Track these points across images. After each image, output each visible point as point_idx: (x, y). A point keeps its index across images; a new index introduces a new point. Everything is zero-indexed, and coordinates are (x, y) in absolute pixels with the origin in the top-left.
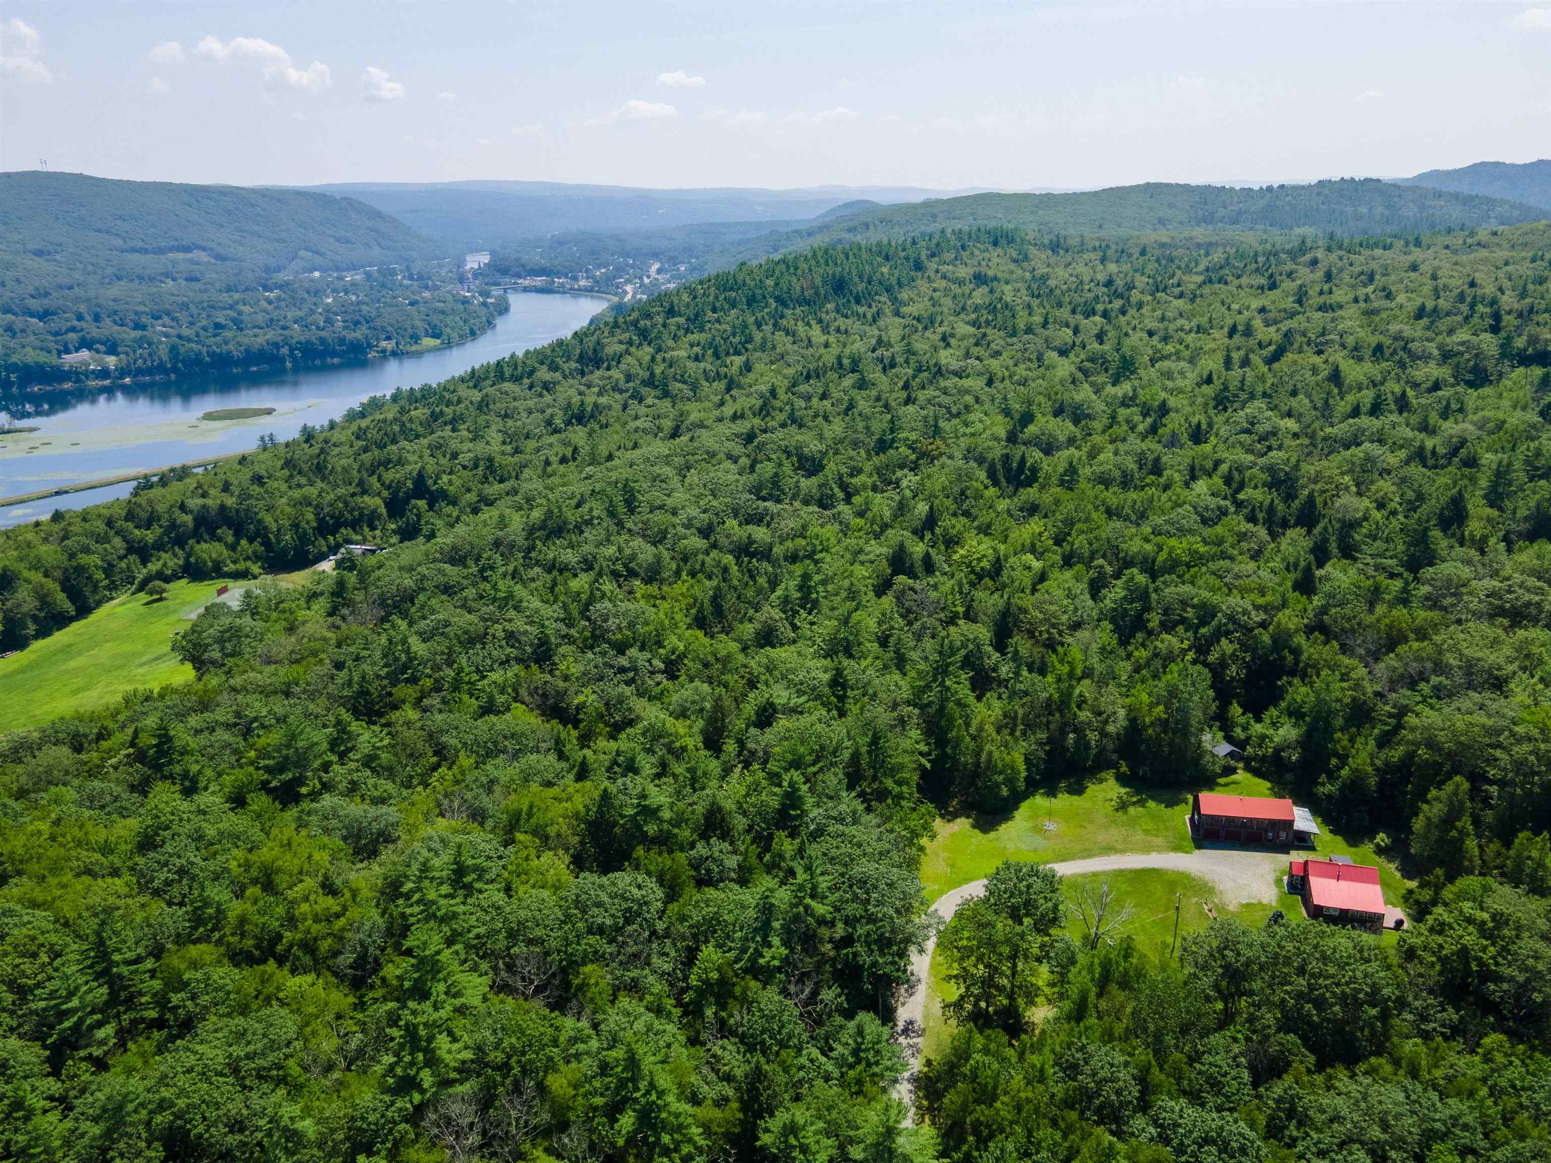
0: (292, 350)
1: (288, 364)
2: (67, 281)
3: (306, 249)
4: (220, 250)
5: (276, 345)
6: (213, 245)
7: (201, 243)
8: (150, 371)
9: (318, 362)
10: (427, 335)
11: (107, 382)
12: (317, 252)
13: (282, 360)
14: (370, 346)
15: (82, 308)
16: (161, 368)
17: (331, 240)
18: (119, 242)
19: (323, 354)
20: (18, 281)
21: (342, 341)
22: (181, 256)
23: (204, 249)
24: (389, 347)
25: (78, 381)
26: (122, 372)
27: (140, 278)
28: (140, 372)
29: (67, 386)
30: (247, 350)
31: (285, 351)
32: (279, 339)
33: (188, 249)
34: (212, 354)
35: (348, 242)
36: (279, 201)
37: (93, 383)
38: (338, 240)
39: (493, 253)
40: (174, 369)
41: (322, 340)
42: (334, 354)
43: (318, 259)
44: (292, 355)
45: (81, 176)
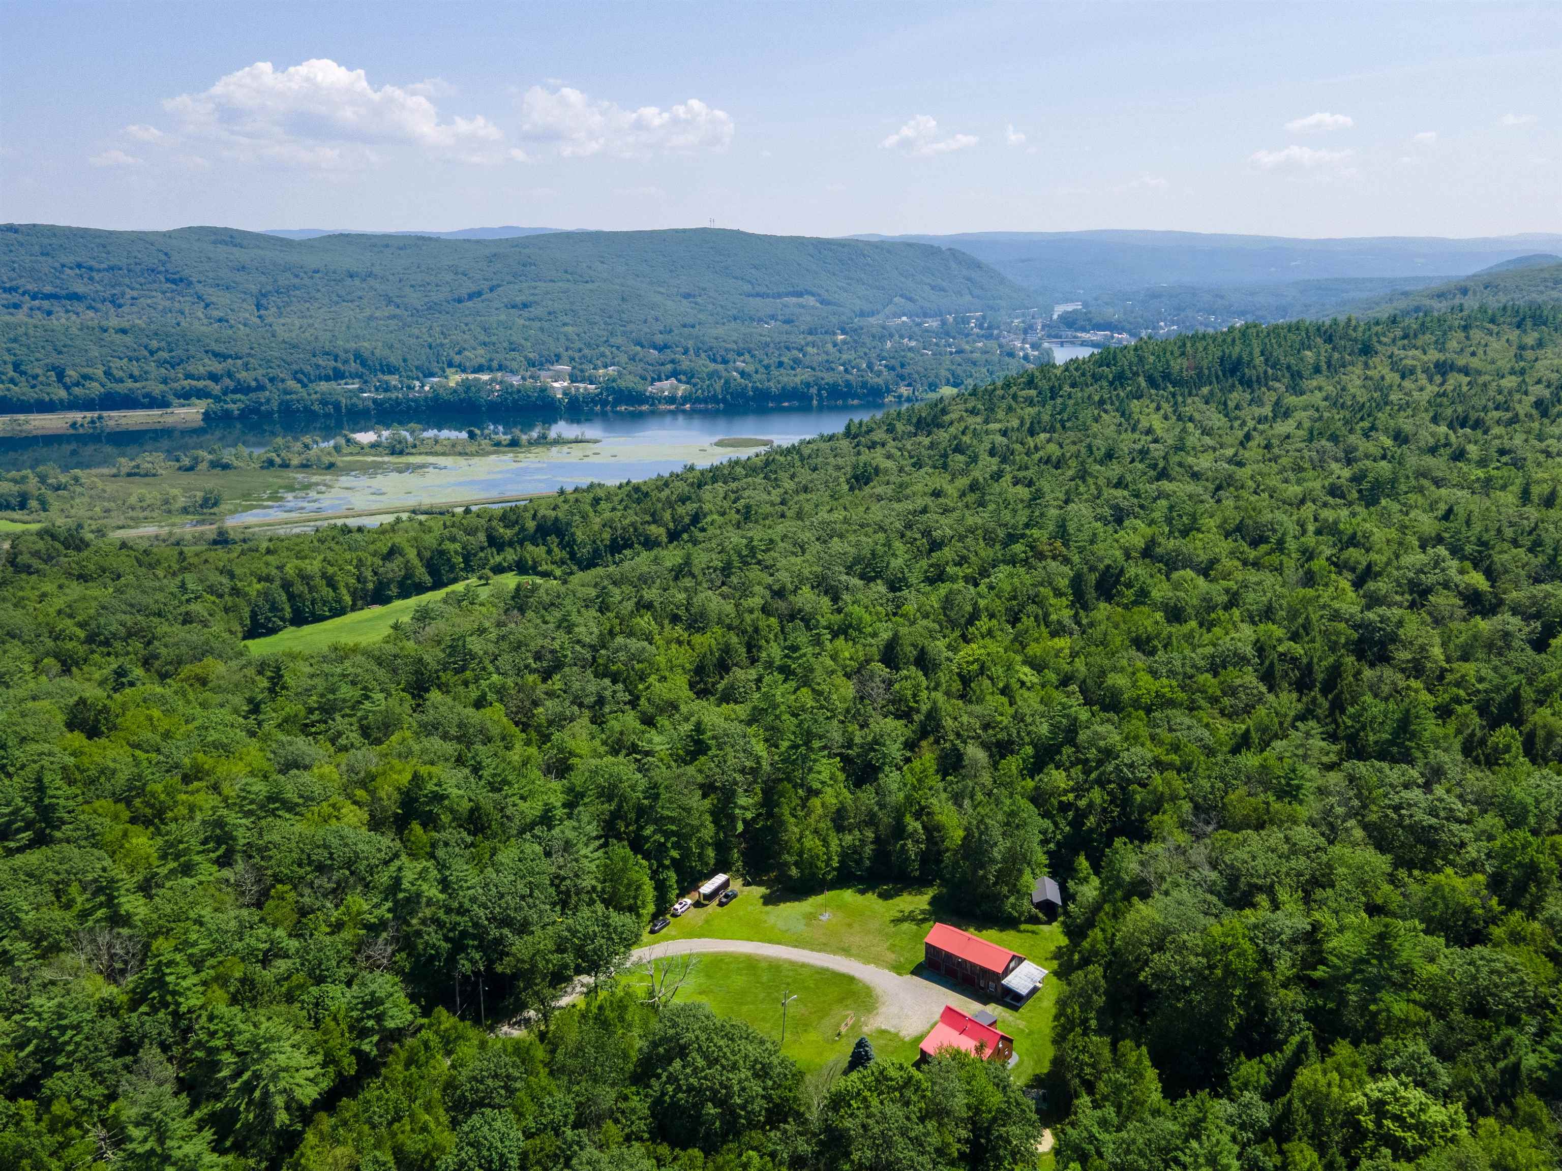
0: (819, 390)
1: (815, 402)
2: (690, 320)
3: (902, 296)
4: (826, 296)
5: (808, 385)
6: (822, 292)
7: (814, 290)
8: (705, 401)
9: (840, 402)
10: (948, 383)
11: (673, 407)
12: (910, 299)
13: (811, 399)
14: (889, 391)
15: (690, 344)
16: (714, 399)
17: (927, 288)
18: (747, 288)
19: (844, 396)
20: (657, 320)
21: (864, 385)
22: (794, 300)
23: (813, 295)
24: (905, 393)
25: (653, 404)
26: (686, 399)
27: (752, 319)
28: (697, 400)
29: (645, 408)
30: (783, 388)
31: (814, 390)
32: (811, 380)
33: (800, 294)
34: (755, 389)
35: (943, 290)
36: (889, 252)
37: (663, 407)
38: (933, 288)
39: (1085, 304)
40: (724, 400)
41: (848, 384)
42: (855, 396)
43: (910, 306)
44: (819, 394)
45: (738, 232)
